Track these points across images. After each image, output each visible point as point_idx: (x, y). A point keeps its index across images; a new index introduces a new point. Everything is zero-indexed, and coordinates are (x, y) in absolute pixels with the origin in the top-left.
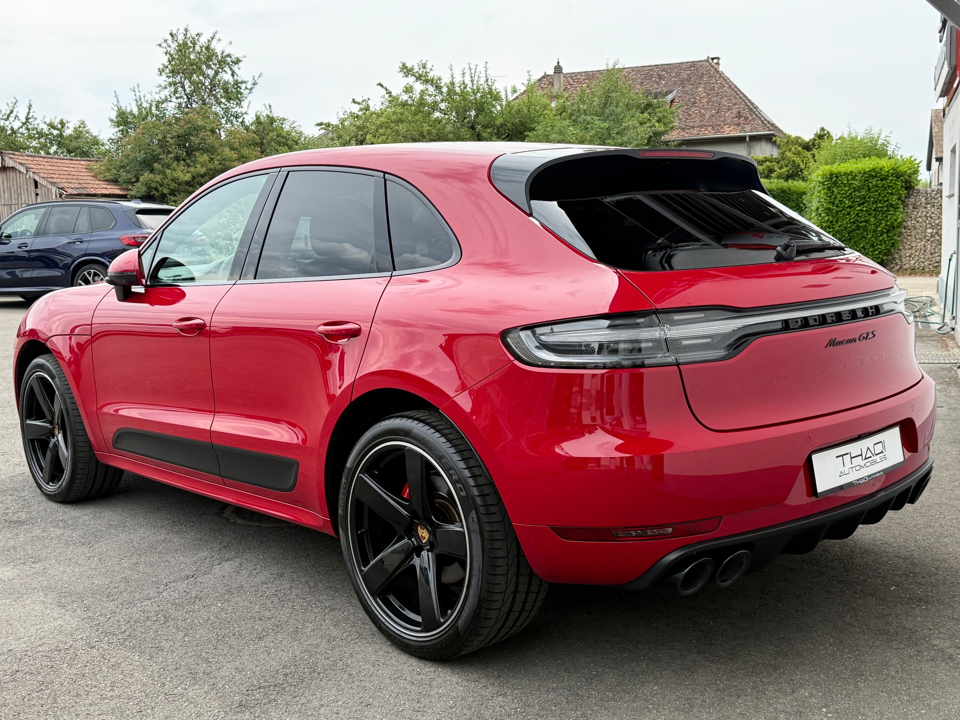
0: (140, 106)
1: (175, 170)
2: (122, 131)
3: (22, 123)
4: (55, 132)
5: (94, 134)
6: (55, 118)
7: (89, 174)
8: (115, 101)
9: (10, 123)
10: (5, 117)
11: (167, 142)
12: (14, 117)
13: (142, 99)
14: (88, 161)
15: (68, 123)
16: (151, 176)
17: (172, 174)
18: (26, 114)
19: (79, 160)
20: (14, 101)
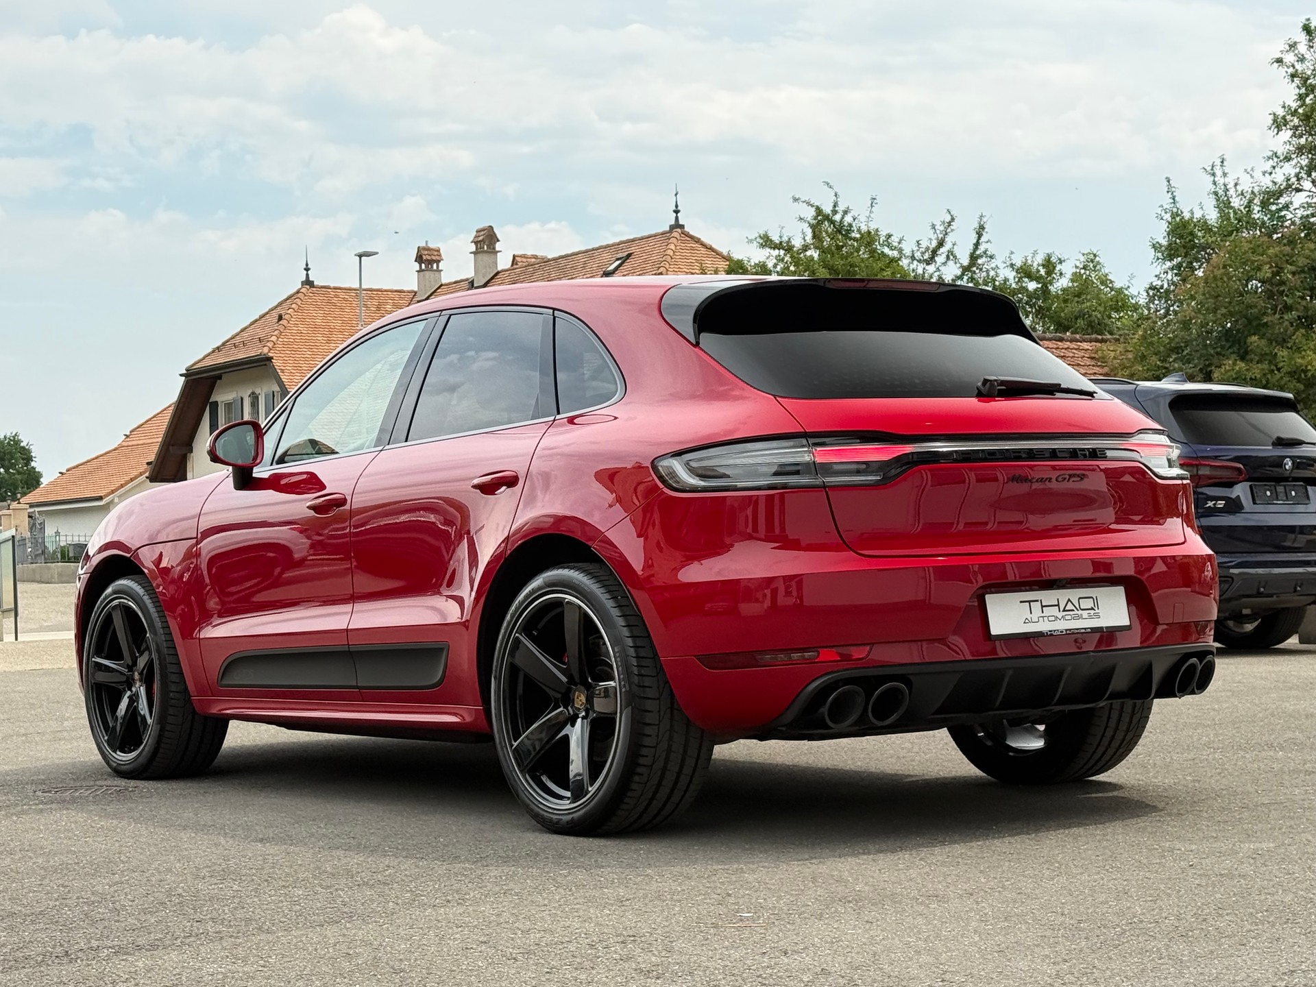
0: (1223, 204)
1: (1299, 350)
2: (1179, 266)
3: (962, 267)
4: (1032, 286)
5: (1117, 285)
6: (1035, 253)
7: (1097, 370)
8: (1166, 201)
9: (938, 270)
10: (926, 256)
11: (1282, 283)
12: (944, 256)
13: (1232, 192)
14: (1097, 341)
15: (1061, 263)
16: (1241, 365)
17: (1291, 359)
18: (971, 247)
19: (1077, 341)
20: (948, 218)
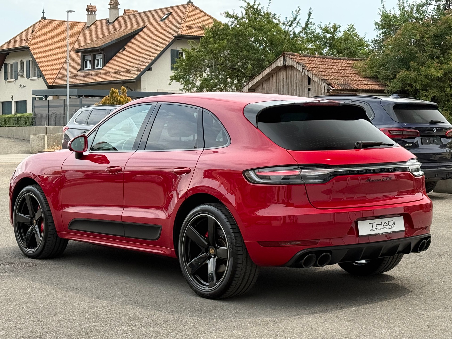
0: (402, 10)
1: (429, 67)
2: (385, 33)
3: (302, 28)
4: (328, 36)
5: (361, 36)
6: (330, 23)
7: (353, 72)
8: (381, 6)
9: (293, 29)
10: (289, 24)
11: (424, 41)
12: (296, 24)
13: (405, 4)
14: (353, 60)
15: (339, 27)
16: (407, 72)
17: (425, 71)
18: (306, 21)
19: (346, 60)
20: (298, 10)
